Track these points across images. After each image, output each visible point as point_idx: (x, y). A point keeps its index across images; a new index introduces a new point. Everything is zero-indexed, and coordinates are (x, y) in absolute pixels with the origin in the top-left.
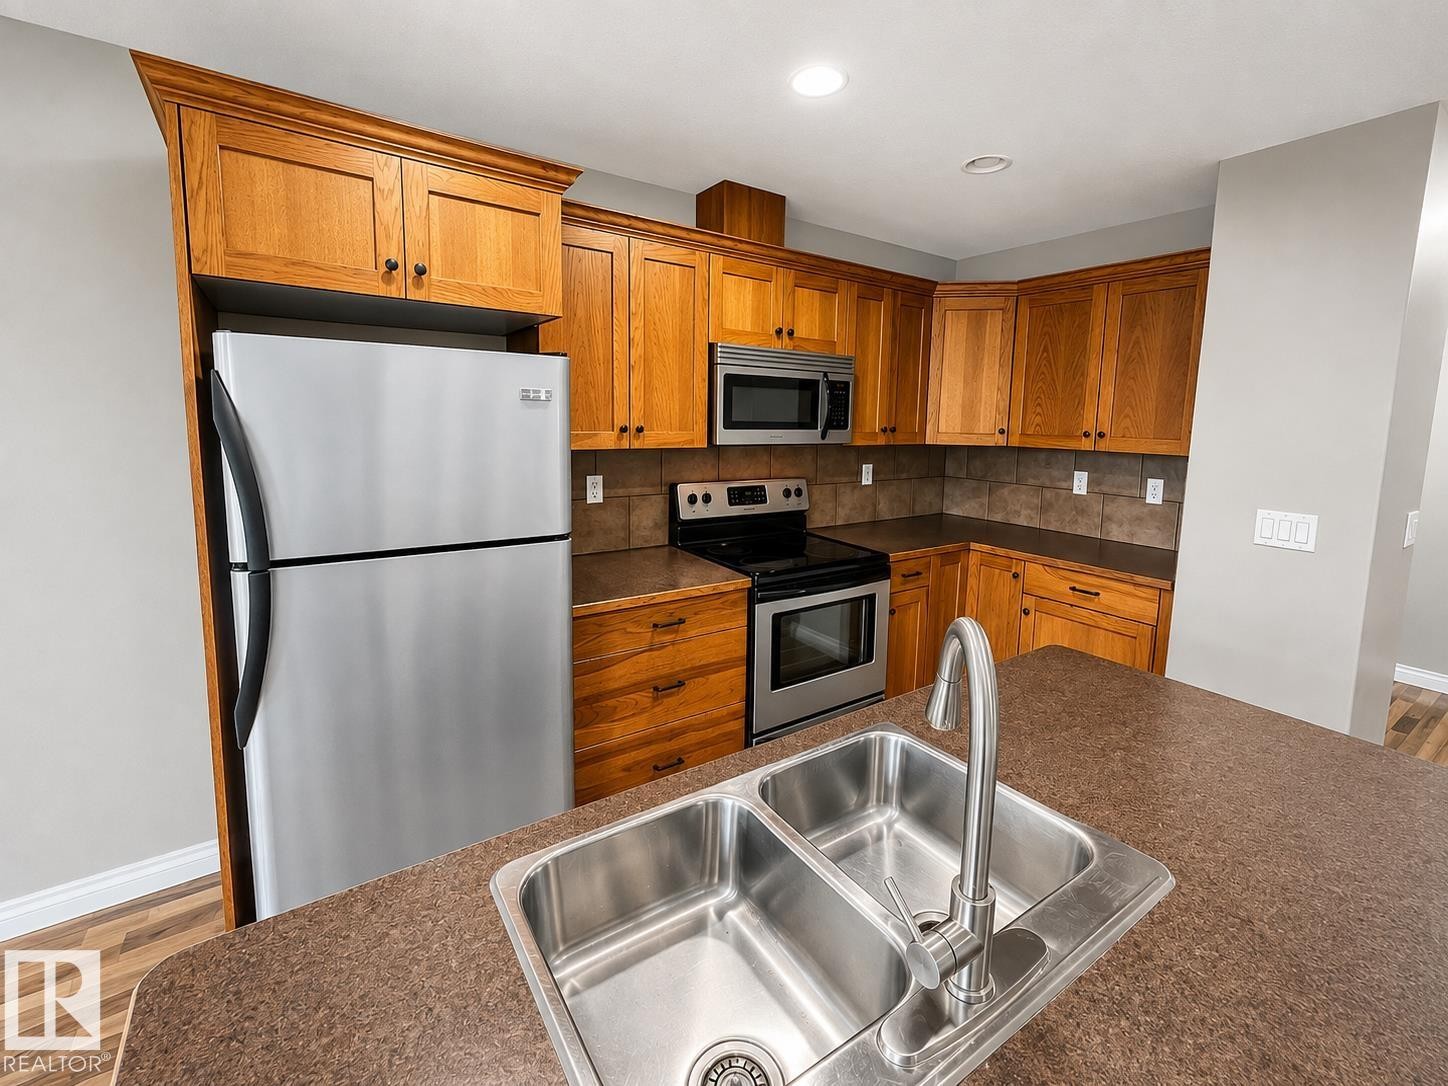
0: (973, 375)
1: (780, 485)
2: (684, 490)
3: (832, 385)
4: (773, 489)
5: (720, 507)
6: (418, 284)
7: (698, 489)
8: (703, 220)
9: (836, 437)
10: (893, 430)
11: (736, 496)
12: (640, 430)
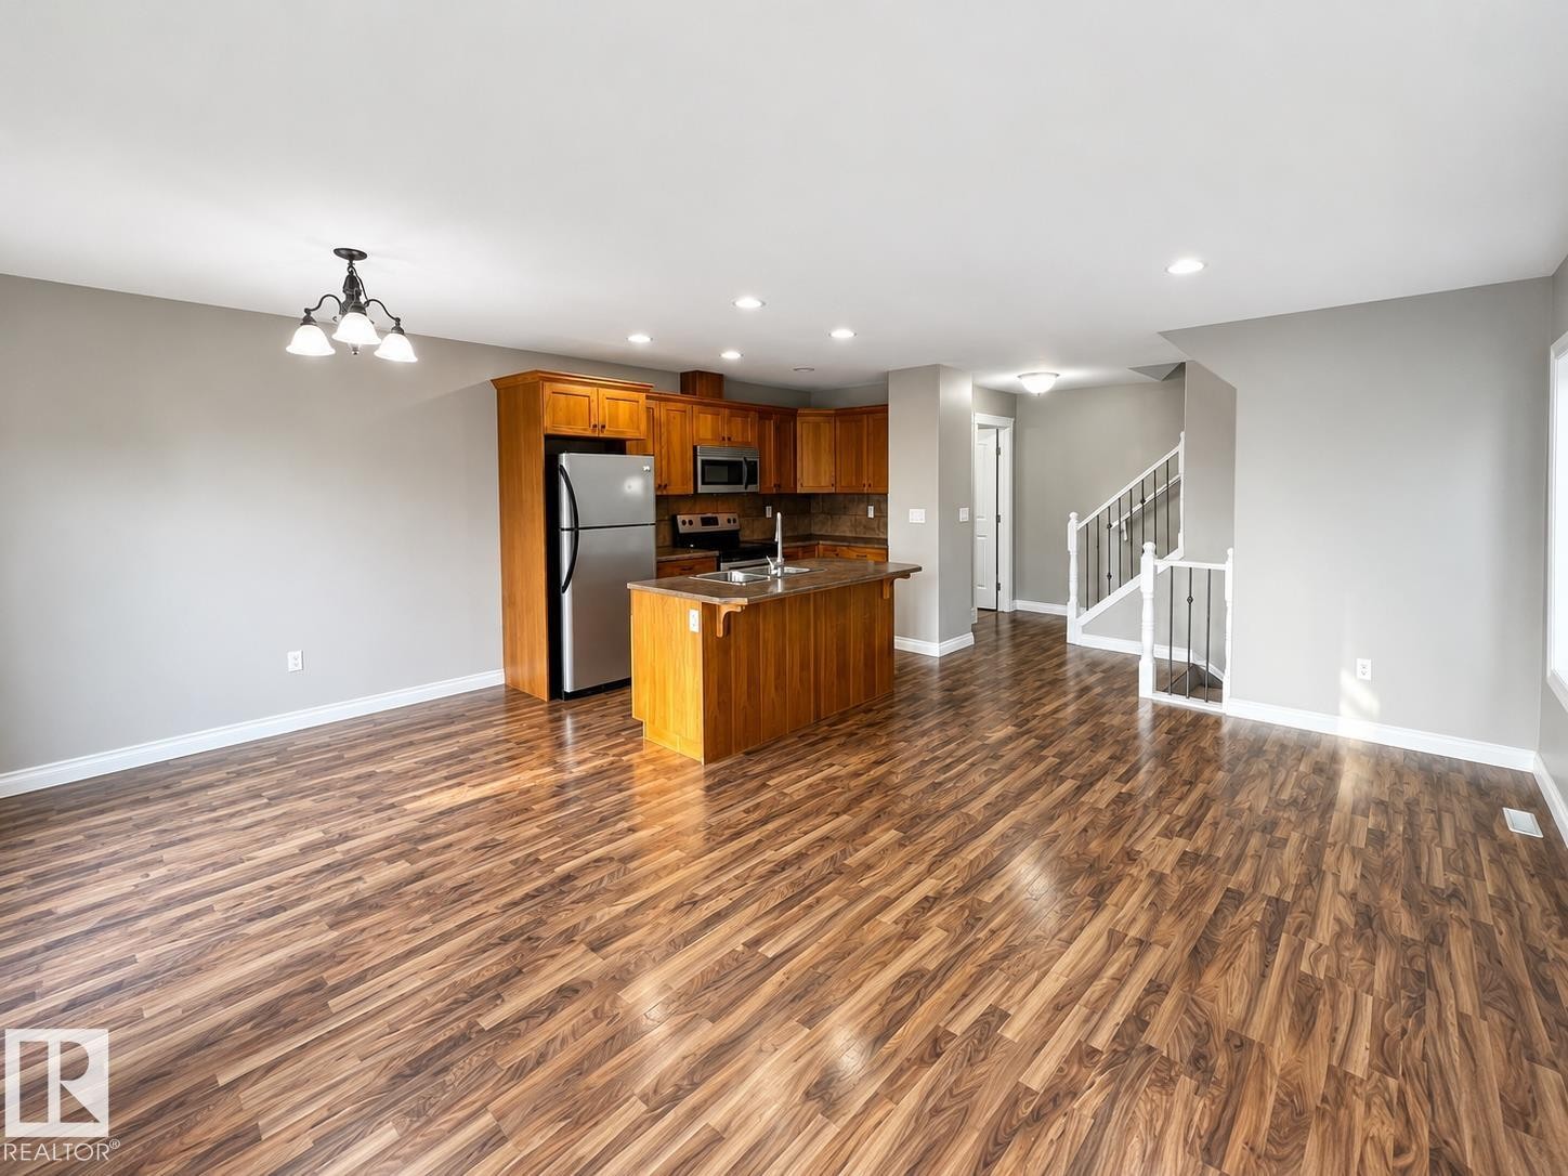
0: (817, 461)
1: (726, 516)
2: (680, 518)
3: (748, 463)
4: (722, 518)
5: (698, 528)
6: (602, 432)
7: (687, 518)
8: (684, 390)
9: (752, 488)
10: (779, 486)
11: (705, 522)
12: (666, 486)
